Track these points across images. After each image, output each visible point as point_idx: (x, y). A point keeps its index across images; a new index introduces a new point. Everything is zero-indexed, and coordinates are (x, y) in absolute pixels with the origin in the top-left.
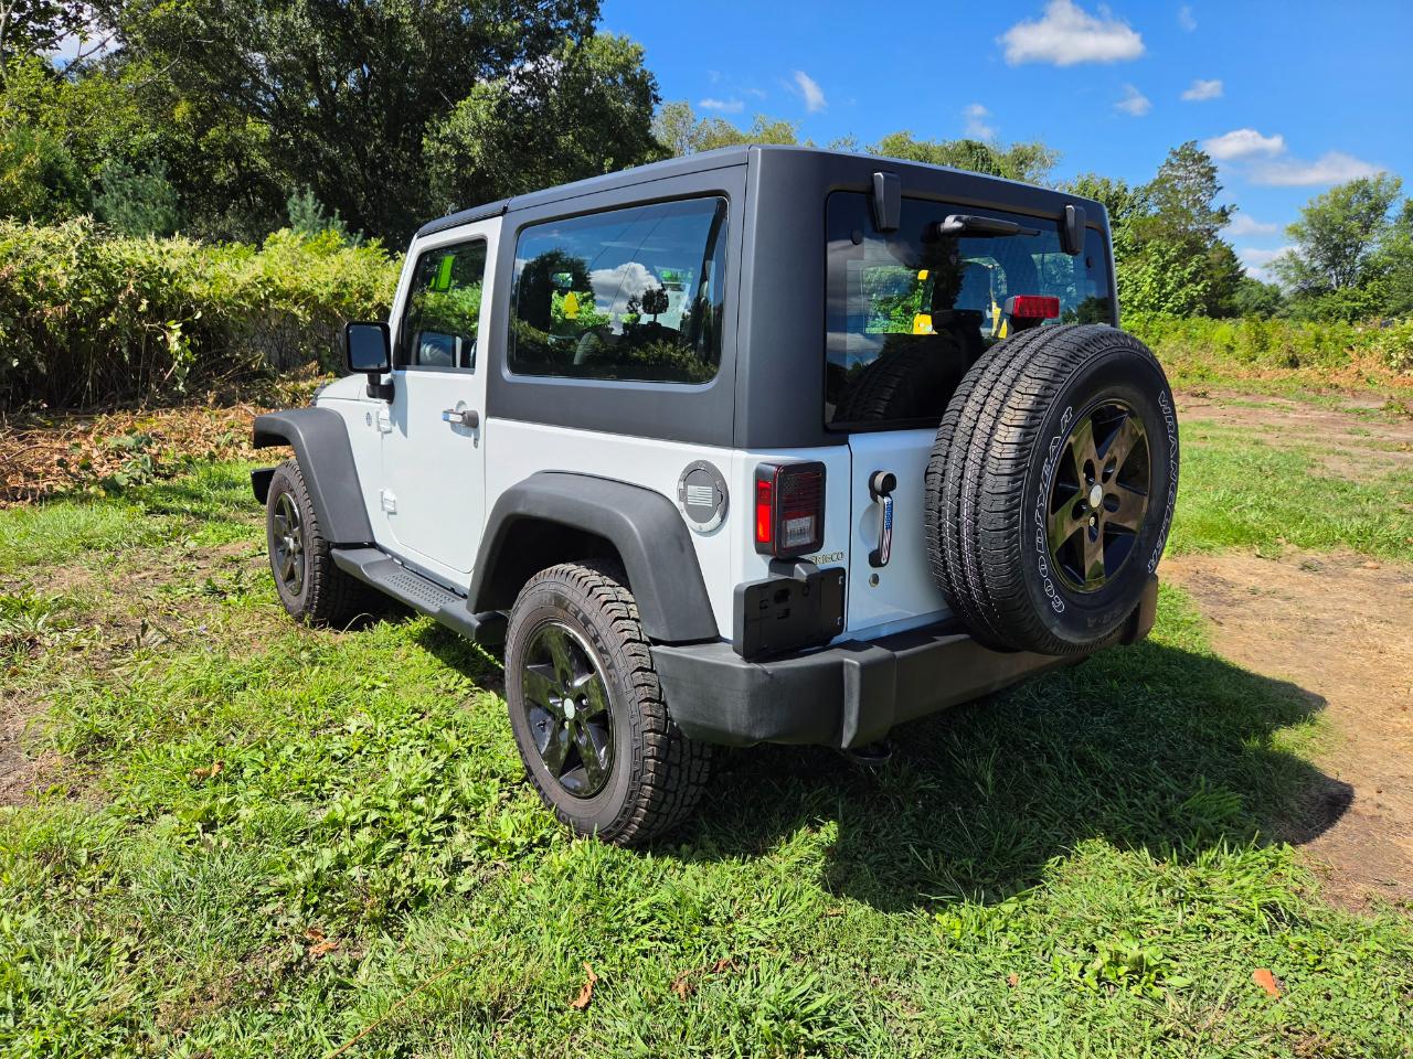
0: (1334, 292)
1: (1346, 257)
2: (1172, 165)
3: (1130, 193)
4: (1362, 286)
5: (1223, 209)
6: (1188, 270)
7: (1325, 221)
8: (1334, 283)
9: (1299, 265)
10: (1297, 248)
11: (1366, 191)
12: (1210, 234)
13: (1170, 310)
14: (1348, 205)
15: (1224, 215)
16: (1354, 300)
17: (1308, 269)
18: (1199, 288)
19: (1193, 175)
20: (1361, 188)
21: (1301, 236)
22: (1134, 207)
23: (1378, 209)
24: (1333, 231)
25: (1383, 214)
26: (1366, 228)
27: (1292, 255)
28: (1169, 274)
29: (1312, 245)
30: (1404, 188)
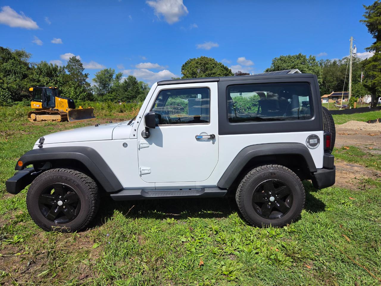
0: (106, 95)
1: (107, 87)
2: (71, 62)
3: (59, 68)
4: (112, 93)
5: (86, 74)
6: (81, 89)
7: (101, 78)
8: (105, 92)
9: (97, 88)
10: (96, 84)
11: (108, 72)
12: (84, 80)
13: (80, 99)
14: (105, 75)
15: (86, 76)
16: (110, 97)
17: (99, 89)
18: (85, 94)
19: (77, 65)
20: (106, 71)
21: (96, 81)
22: (61, 72)
23: (111, 76)
24: (103, 80)
25: (112, 77)
26: (110, 80)
27: (95, 86)
28: (77, 90)
29: (99, 84)
30: (115, 72)
